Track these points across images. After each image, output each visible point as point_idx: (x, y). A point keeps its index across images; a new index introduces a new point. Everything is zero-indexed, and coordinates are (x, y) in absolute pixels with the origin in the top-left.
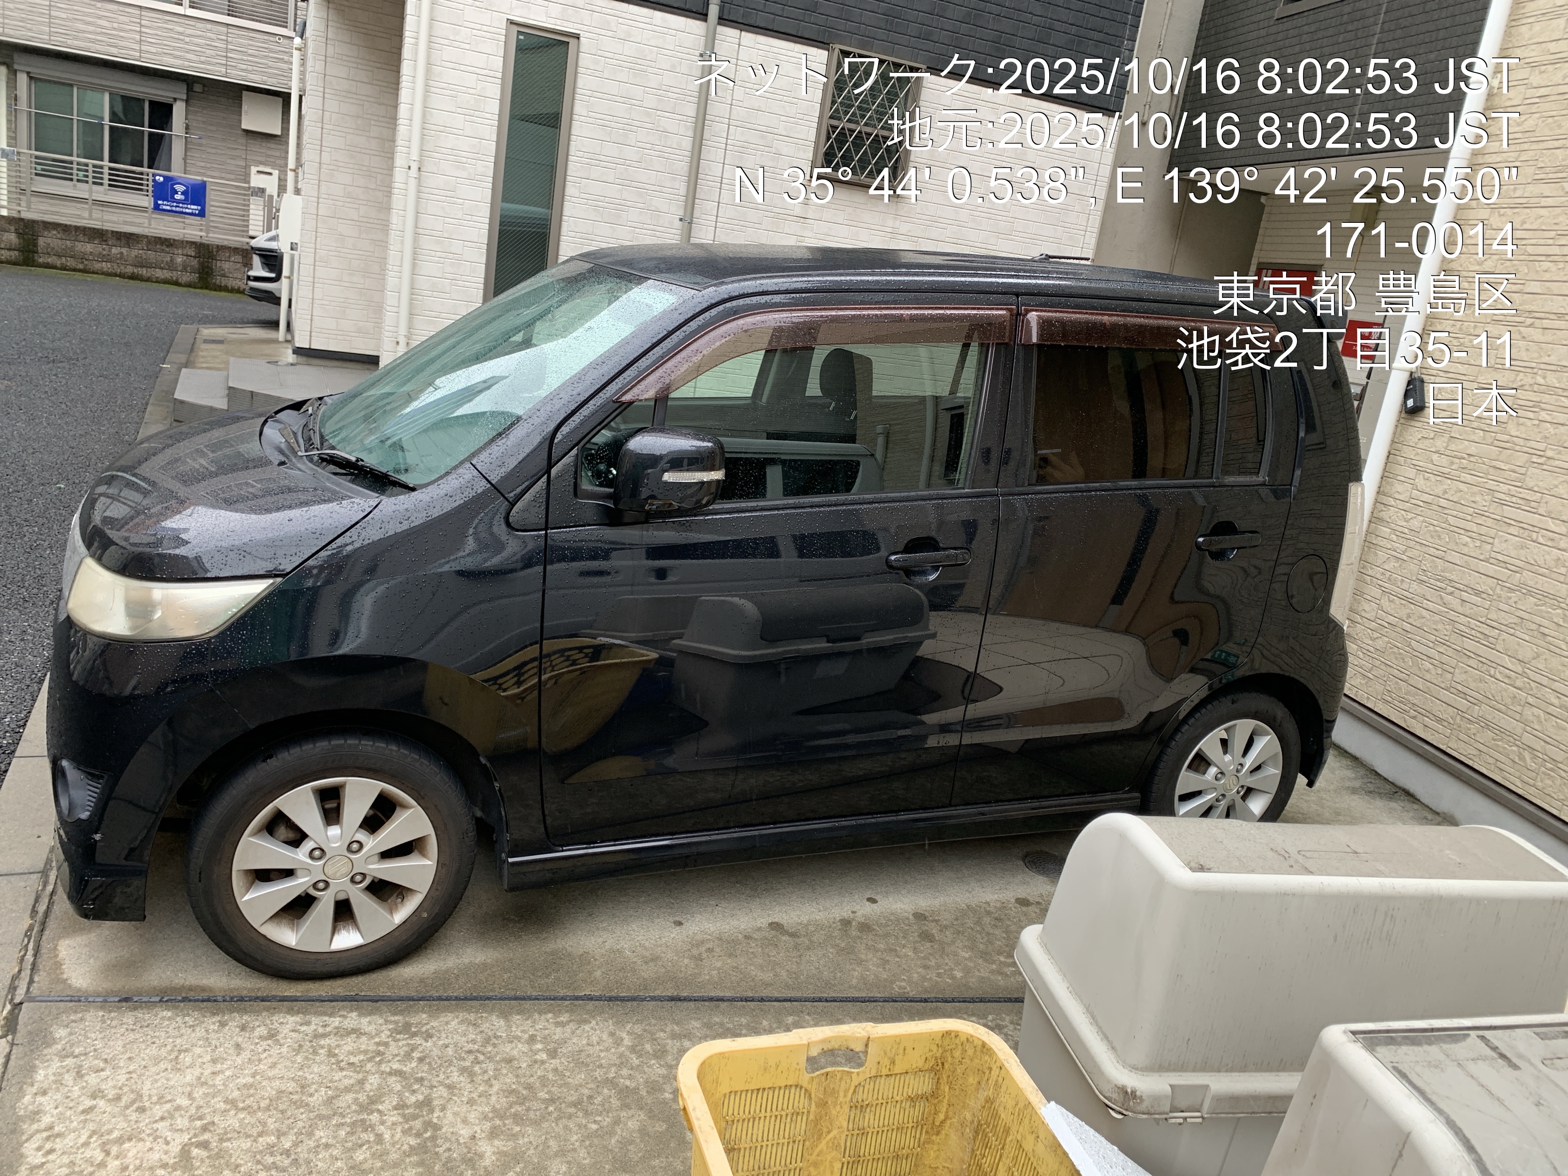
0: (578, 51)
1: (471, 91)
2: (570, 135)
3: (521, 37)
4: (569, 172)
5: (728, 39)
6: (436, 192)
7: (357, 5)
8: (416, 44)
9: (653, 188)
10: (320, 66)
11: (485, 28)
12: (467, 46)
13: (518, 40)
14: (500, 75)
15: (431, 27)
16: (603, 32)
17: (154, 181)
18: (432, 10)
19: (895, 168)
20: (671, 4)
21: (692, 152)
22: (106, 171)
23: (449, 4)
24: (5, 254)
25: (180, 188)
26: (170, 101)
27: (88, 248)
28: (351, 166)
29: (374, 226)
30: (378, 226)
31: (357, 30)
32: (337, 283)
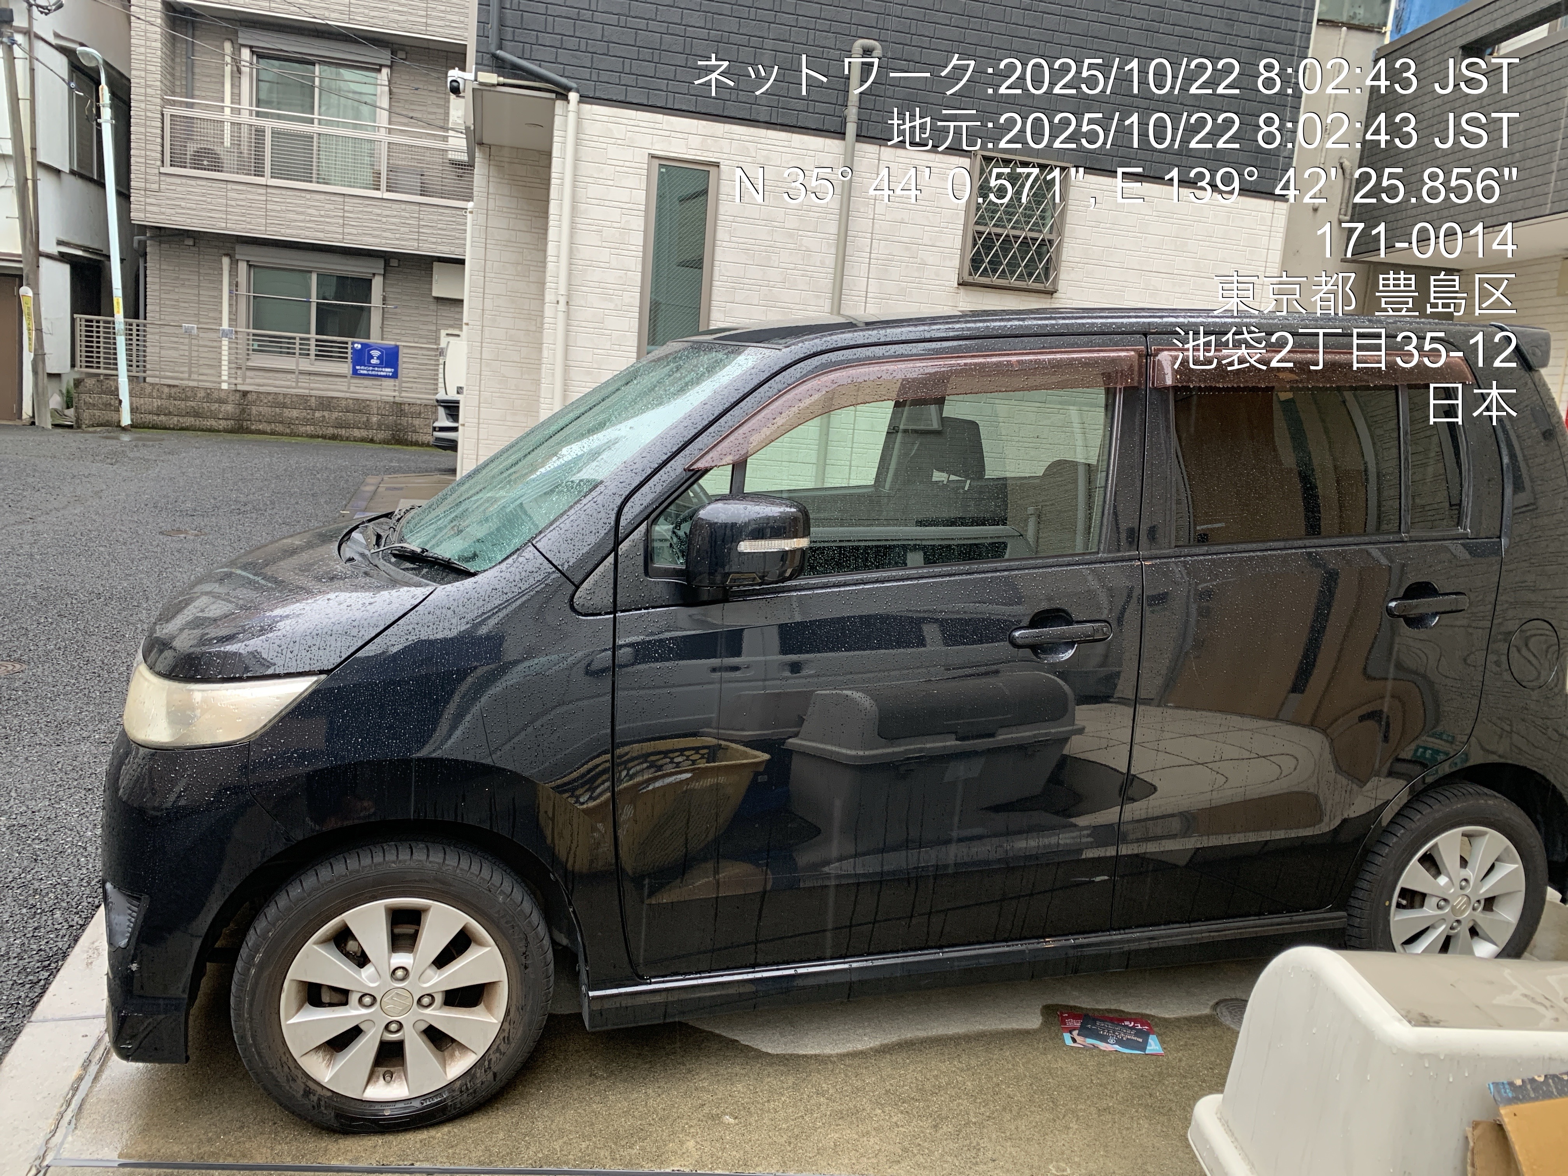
0: (719, 179)
1: (615, 225)
2: (713, 260)
3: (663, 170)
4: (714, 297)
5: (868, 155)
6: (584, 324)
7: (516, 161)
8: (562, 185)
9: (798, 307)
10: (482, 219)
11: (627, 164)
12: (611, 183)
13: (660, 173)
14: (643, 208)
15: (575, 168)
17: (353, 348)
18: (576, 151)
19: (1047, 270)
20: (809, 126)
21: (835, 268)
22: (313, 343)
23: (593, 144)
24: (223, 424)
25: (376, 353)
26: (369, 276)
27: (295, 413)
28: (512, 310)
31: (515, 183)
32: (501, 423)
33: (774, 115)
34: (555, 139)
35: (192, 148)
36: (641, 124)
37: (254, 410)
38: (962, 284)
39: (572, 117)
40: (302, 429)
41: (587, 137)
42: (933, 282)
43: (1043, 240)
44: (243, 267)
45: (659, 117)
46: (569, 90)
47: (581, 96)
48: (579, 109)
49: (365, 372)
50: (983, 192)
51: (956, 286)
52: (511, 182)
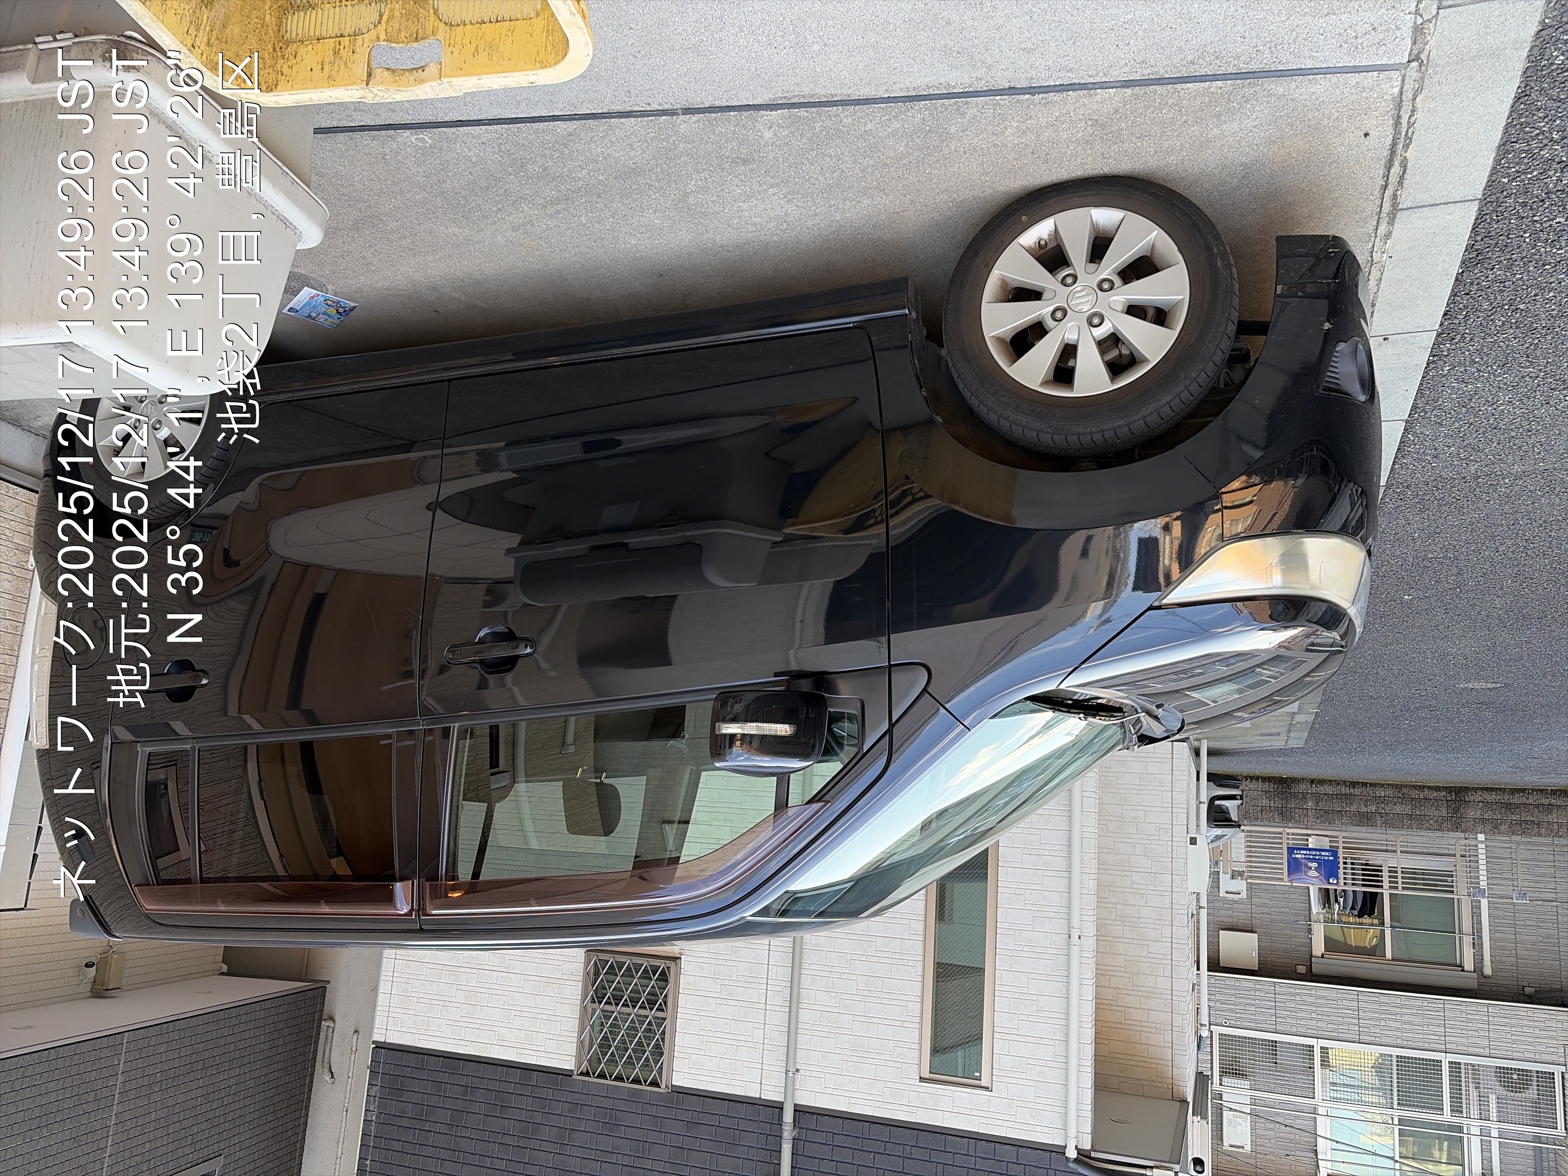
0: (920, 1065)
1: (1024, 1018)
2: (923, 982)
3: (977, 1074)
4: (921, 944)
5: (772, 1088)
6: (1052, 915)
7: (1143, 1083)
8: (1080, 1059)
10: (1178, 1020)
11: (1015, 1081)
12: (1029, 1061)
13: (980, 1072)
14: (996, 1036)
15: (1067, 1077)
16: (896, 1086)
17: (1338, 878)
18: (1067, 1094)
19: (597, 974)
20: (830, 1120)
21: (800, 974)
22: (1385, 884)
23: (1049, 1102)
24: (1478, 797)
26: (1328, 955)
27: (1398, 809)
28: (1142, 925)
29: (1117, 868)
30: (1112, 867)
31: (1143, 1059)
32: (1149, 809)
33: (866, 1131)
34: (1089, 1108)
35: (1532, 1093)
36: (1000, 1123)
37: (1444, 811)
38: (676, 960)
39: (1072, 1132)
40: (1389, 792)
41: (1056, 1109)
42: (706, 960)
43: (600, 1002)
44: (1469, 965)
45: (982, 1130)
46: (1076, 1161)
47: (1064, 1153)
48: (1066, 1140)
49: (1323, 853)
50: (658, 1051)
51: (682, 956)
52: (1149, 1060)
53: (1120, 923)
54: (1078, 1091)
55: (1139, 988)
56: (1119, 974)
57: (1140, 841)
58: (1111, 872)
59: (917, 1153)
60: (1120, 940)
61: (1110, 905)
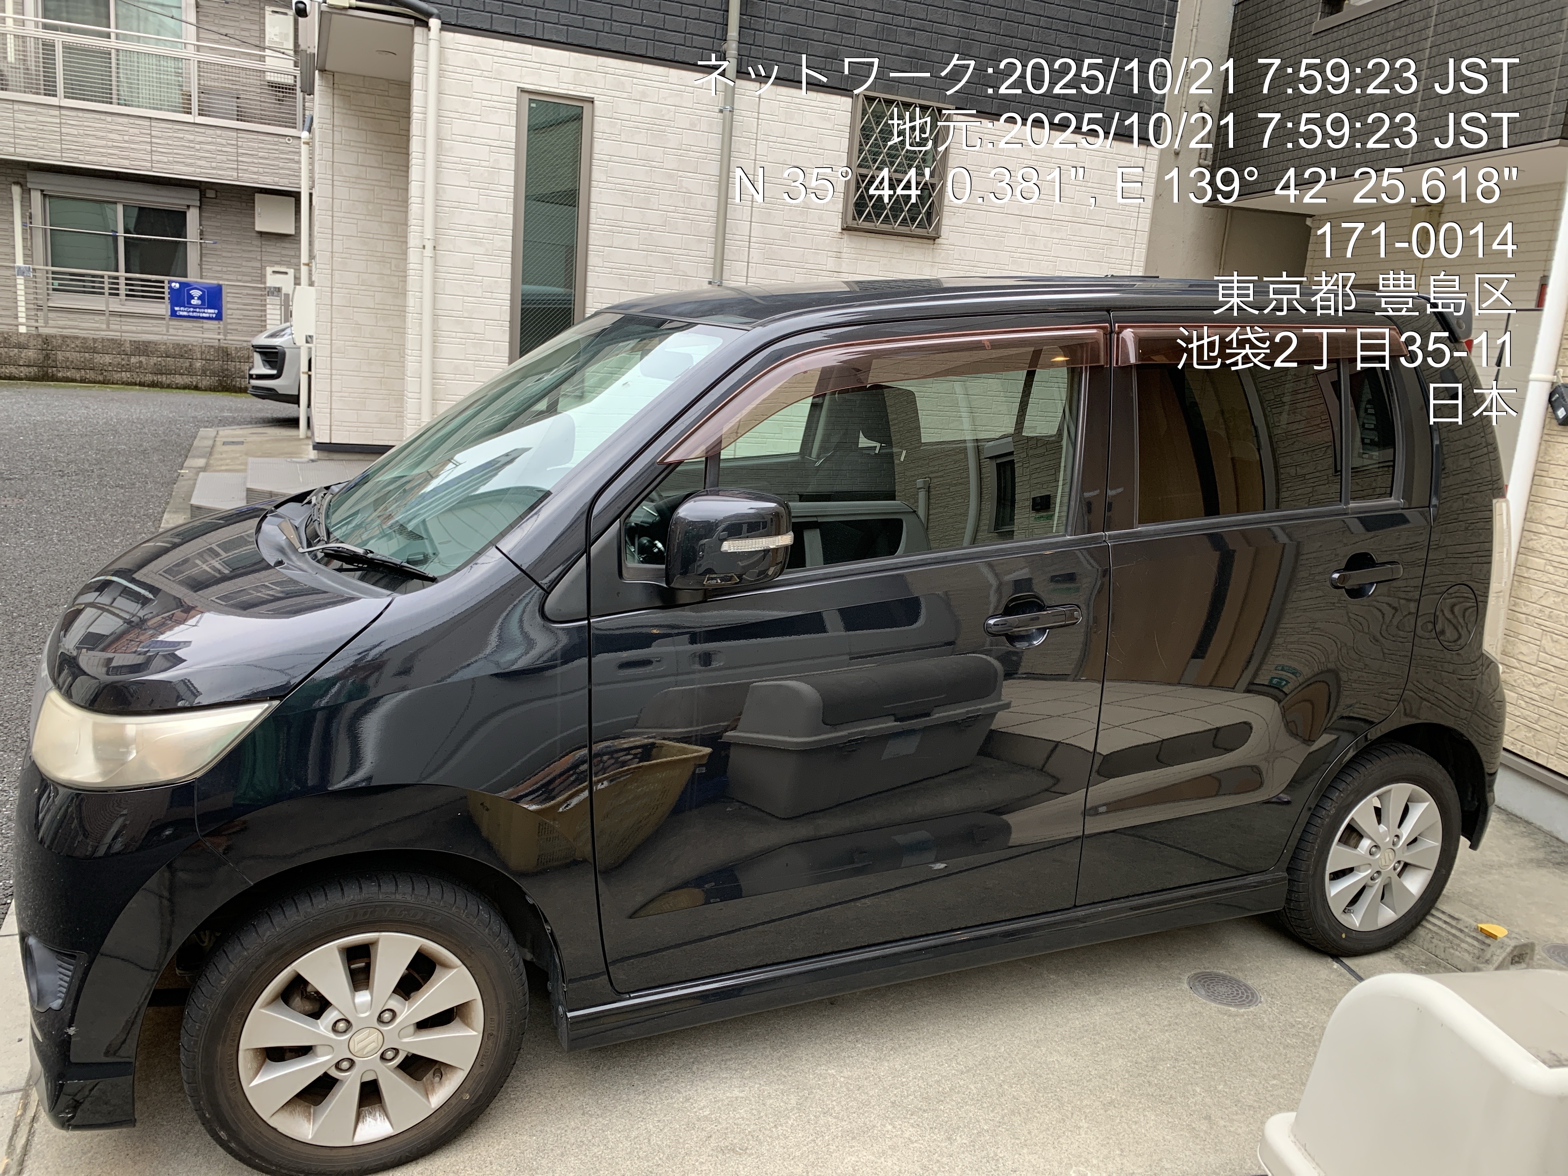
0: (593, 116)
1: (483, 164)
2: (589, 202)
3: (533, 105)
4: (591, 241)
5: (748, 93)
6: (452, 270)
7: (363, 90)
8: (425, 119)
9: (679, 252)
10: (327, 153)
11: (494, 98)
12: (478, 118)
13: (530, 108)
14: (513, 145)
15: (439, 101)
16: (618, 94)
17: (170, 288)
18: (439, 84)
19: (929, 214)
20: (687, 60)
21: (718, 211)
22: (122, 281)
23: (457, 75)
24: (25, 371)
25: (196, 293)
26: (183, 208)
27: (107, 359)
28: (364, 252)
29: (390, 312)
30: (395, 313)
31: (363, 114)
32: (355, 373)
33: (650, 48)
34: (416, 69)
36: (509, 55)
37: (60, 356)
38: (846, 229)
39: (433, 45)
40: (117, 376)
41: (450, 68)
42: (816, 226)
43: (926, 184)
44: (36, 196)
45: (528, 48)
46: (430, 15)
47: (442, 23)
48: (440, 37)
49: (185, 314)
50: (866, 133)
51: (840, 230)
52: (358, 113)
53: (387, 255)
54: (427, 87)
55: (369, 187)
56: (387, 202)
57: (365, 340)
58: (396, 308)
59: (598, 24)
60: (387, 238)
61: (397, 274)
